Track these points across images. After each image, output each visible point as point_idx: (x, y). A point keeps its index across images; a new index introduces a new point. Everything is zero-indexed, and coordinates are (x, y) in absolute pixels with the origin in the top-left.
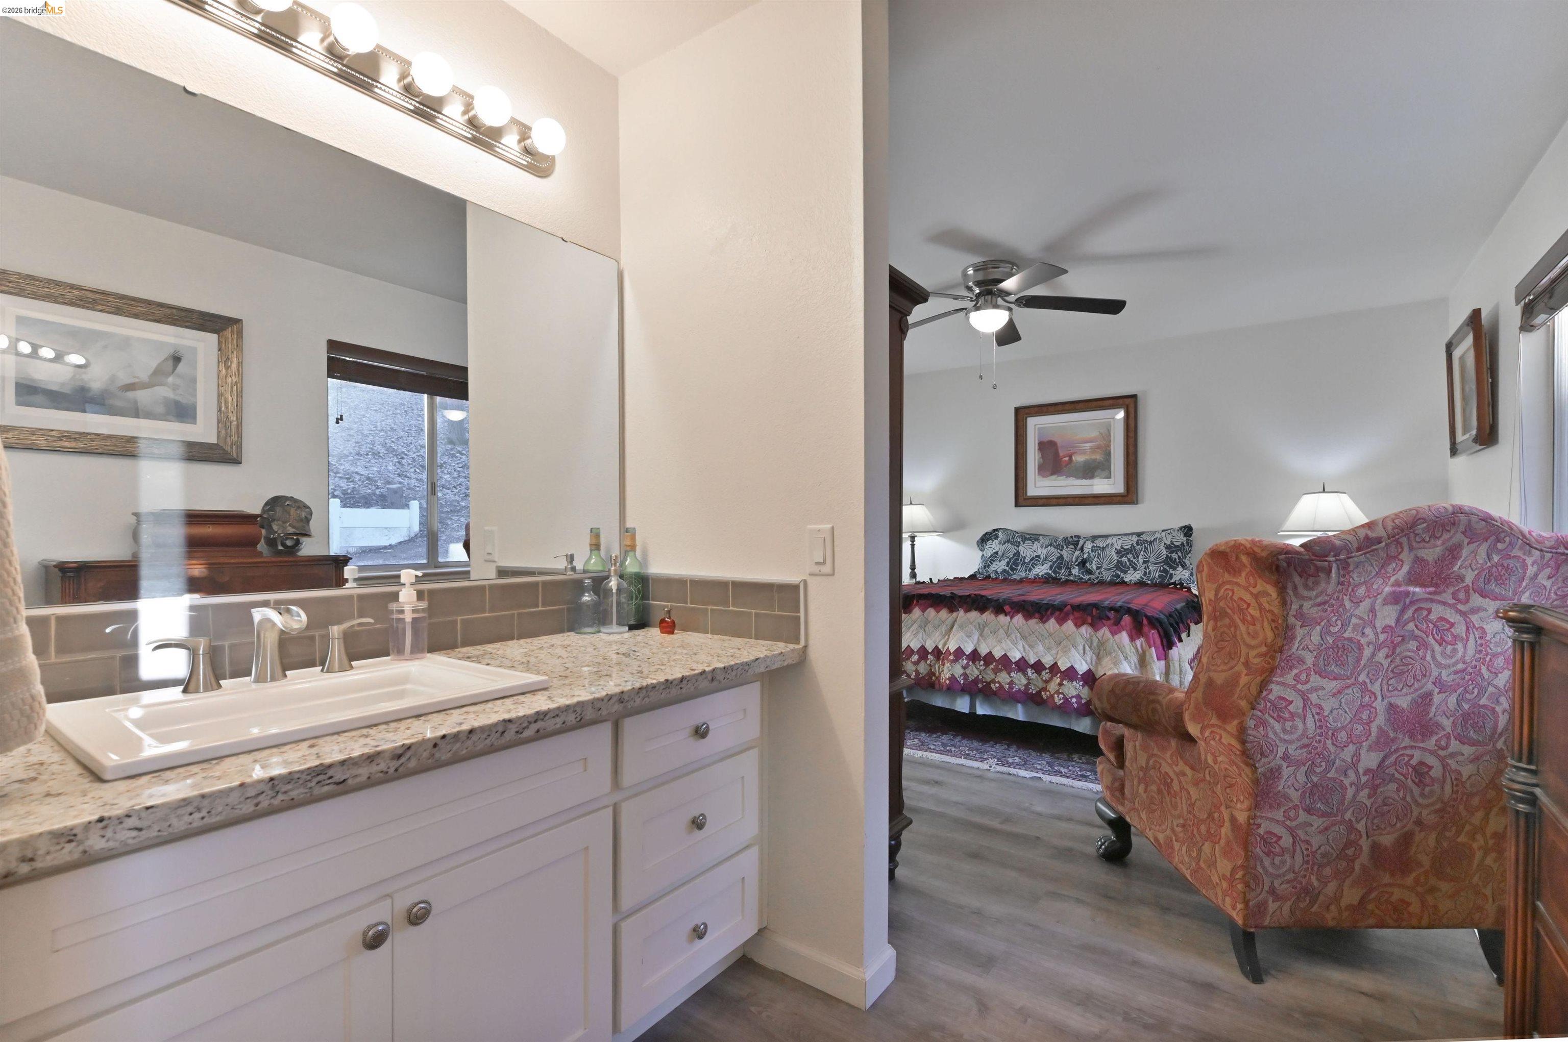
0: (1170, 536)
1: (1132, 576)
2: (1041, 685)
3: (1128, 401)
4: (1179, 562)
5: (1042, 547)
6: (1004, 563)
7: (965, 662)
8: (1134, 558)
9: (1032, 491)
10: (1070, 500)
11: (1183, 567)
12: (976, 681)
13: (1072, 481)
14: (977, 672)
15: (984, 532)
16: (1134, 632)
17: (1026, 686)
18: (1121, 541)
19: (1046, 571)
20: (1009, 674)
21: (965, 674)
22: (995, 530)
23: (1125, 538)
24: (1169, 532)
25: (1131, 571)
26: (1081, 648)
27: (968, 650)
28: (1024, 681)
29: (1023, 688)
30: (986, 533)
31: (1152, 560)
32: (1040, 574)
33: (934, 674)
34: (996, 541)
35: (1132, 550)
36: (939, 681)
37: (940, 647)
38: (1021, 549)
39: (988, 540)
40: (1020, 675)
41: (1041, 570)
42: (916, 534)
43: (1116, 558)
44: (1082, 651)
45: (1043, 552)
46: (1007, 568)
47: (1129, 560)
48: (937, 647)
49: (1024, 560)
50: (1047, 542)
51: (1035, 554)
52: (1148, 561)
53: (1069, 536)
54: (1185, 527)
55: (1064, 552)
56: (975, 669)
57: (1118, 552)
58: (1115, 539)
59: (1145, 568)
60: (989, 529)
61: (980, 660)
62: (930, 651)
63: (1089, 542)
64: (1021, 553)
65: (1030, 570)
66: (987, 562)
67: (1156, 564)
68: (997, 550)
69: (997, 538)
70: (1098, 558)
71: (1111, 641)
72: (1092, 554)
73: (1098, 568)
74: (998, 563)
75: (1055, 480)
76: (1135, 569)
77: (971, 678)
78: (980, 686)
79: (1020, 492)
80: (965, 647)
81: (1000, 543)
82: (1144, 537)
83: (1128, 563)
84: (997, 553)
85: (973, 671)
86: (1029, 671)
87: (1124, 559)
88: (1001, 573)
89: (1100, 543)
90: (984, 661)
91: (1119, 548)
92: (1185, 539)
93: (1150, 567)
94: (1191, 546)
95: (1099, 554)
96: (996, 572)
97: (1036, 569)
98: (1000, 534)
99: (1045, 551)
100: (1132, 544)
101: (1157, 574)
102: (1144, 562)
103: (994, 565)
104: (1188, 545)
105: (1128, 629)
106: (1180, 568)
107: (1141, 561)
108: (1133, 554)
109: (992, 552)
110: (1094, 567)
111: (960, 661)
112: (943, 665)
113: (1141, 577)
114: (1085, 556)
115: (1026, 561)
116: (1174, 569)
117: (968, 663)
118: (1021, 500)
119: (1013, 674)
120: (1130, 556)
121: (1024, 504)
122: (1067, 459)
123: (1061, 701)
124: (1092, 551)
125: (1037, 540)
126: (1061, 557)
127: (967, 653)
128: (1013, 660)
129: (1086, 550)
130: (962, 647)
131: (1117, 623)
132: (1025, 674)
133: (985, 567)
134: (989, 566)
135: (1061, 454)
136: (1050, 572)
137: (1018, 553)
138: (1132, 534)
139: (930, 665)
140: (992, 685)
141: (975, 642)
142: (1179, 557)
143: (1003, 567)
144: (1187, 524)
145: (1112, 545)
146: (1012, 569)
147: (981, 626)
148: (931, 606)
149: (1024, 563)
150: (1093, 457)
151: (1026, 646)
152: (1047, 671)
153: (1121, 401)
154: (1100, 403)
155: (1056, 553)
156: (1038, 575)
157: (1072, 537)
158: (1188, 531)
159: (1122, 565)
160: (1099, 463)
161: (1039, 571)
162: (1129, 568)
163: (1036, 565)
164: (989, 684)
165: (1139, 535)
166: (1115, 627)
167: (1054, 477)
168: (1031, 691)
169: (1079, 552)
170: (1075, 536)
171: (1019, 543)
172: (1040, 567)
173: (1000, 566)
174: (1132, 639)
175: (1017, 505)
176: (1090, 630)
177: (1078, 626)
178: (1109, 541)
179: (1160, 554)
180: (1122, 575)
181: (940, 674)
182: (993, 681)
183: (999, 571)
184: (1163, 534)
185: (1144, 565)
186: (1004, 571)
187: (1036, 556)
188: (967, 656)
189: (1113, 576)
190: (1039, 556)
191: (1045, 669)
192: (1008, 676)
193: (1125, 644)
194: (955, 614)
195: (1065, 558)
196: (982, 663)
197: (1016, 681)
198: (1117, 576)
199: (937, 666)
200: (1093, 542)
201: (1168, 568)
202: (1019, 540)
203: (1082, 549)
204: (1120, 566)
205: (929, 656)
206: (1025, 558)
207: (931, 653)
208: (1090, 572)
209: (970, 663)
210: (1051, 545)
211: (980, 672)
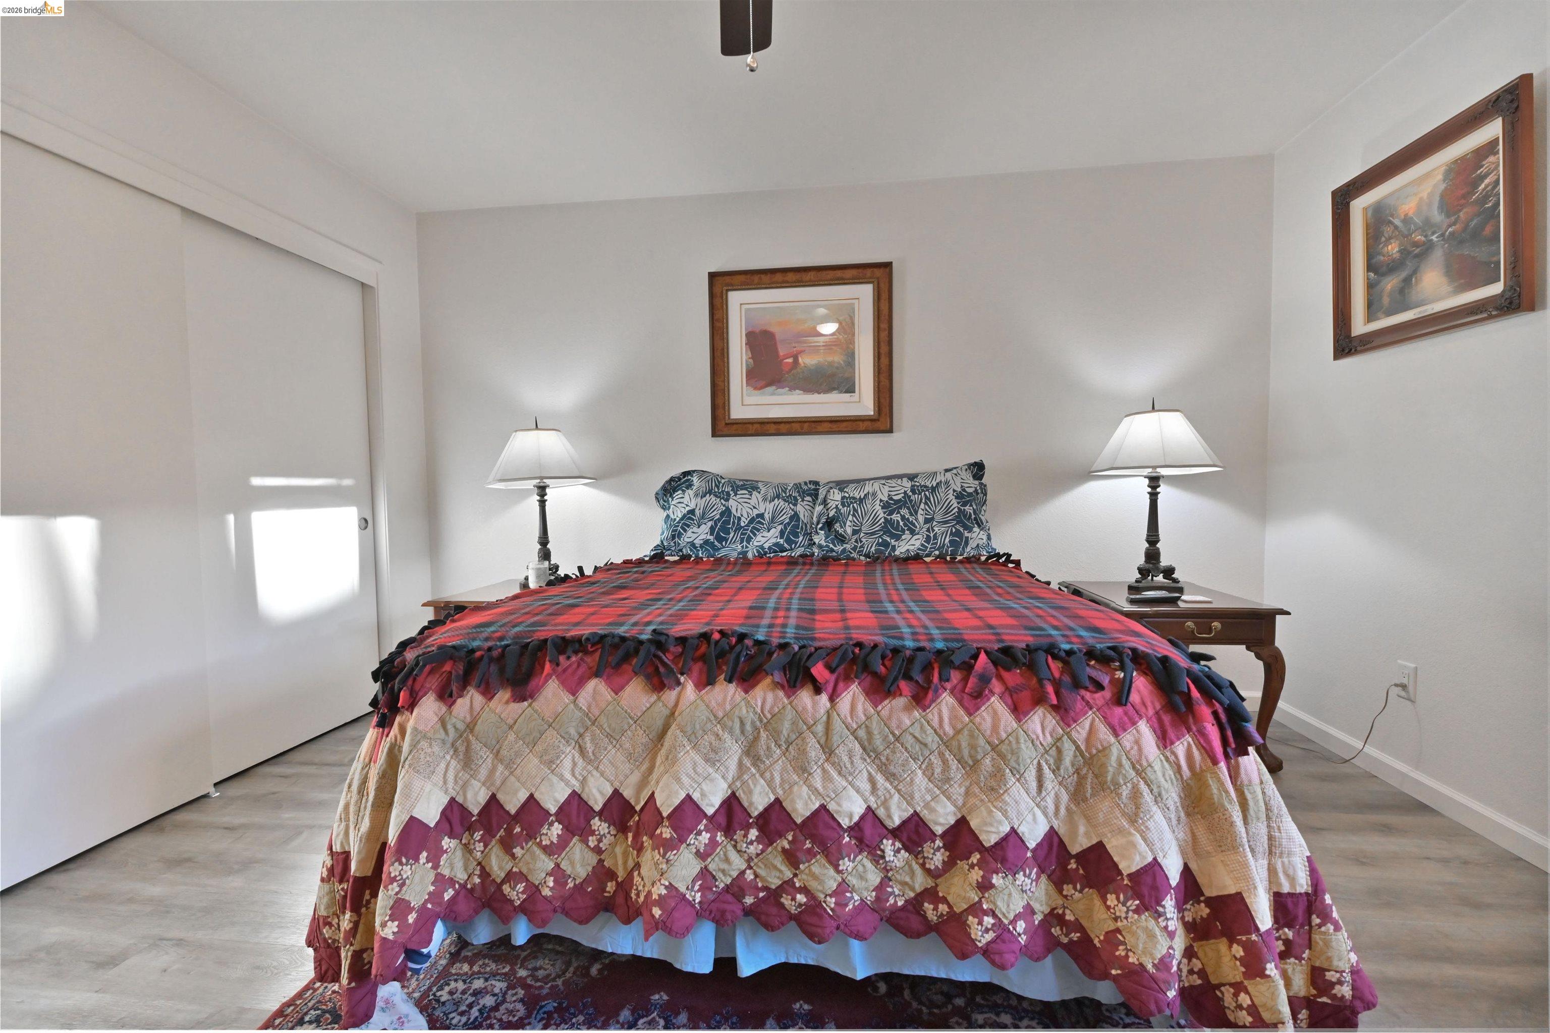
0: (959, 478)
1: (907, 545)
2: (921, 882)
3: (878, 272)
4: (975, 519)
5: (765, 500)
6: (705, 528)
7: (705, 837)
8: (911, 515)
9: (738, 412)
10: (796, 426)
11: (979, 526)
12: (737, 888)
13: (798, 397)
14: (738, 863)
15: (668, 478)
16: (1167, 719)
17: (880, 888)
18: (887, 489)
19: (774, 541)
20: (836, 867)
21: (705, 874)
22: (686, 474)
23: (893, 483)
24: (955, 471)
25: (907, 536)
26: (1031, 776)
27: (711, 803)
28: (874, 877)
29: (870, 896)
30: (672, 479)
31: (938, 518)
32: (766, 546)
33: (611, 875)
34: (690, 492)
35: (904, 502)
36: (627, 896)
37: (627, 793)
38: (732, 503)
39: (675, 490)
40: (864, 860)
41: (767, 538)
42: (547, 481)
43: (882, 515)
44: (1034, 785)
45: (767, 509)
46: (711, 538)
47: (903, 518)
48: (616, 793)
49: (739, 524)
50: (771, 493)
51: (756, 512)
52: (932, 519)
53: (801, 480)
54: (975, 464)
55: (799, 508)
56: (733, 855)
57: (885, 506)
58: (876, 486)
59: (928, 530)
60: (676, 471)
61: (747, 827)
62: (597, 808)
63: (836, 491)
64: (734, 511)
65: (749, 540)
66: (677, 530)
67: (946, 522)
68: (692, 506)
69: (690, 486)
70: (854, 515)
71: (1115, 751)
72: (844, 510)
73: (855, 532)
74: (695, 529)
75: (773, 394)
76: (913, 533)
77: (723, 881)
78: (749, 900)
79: (720, 412)
80: (703, 795)
81: (696, 495)
82: (920, 481)
83: (901, 523)
84: (692, 512)
85: (727, 860)
86: (888, 846)
87: (896, 517)
88: (701, 546)
89: (854, 492)
90: (760, 829)
91: (885, 499)
92: (977, 482)
93: (936, 529)
94: (985, 494)
95: (855, 510)
96: (692, 544)
97: (759, 538)
98: (695, 479)
99: (770, 507)
100: (905, 493)
101: (947, 540)
102: (927, 521)
103: (689, 533)
104: (982, 493)
105: (1151, 712)
106: (976, 529)
107: (921, 519)
108: (908, 508)
109: (685, 511)
110: (849, 531)
111: (691, 839)
112: (640, 849)
113: (922, 545)
114: (832, 514)
115: (742, 524)
116: (970, 530)
117: (712, 840)
118: (721, 425)
119: (846, 864)
120: (904, 511)
121: (726, 431)
122: (790, 360)
123: (989, 936)
124: (843, 505)
125: (756, 488)
126: (795, 517)
127: (710, 811)
128: (845, 822)
129: (832, 504)
130: (696, 796)
131: (1121, 696)
132: (878, 857)
133: (673, 537)
134: (680, 535)
135: (782, 352)
136: (782, 541)
137: (727, 512)
138: (900, 477)
139: (598, 850)
140: (786, 901)
141: (730, 779)
142: (974, 511)
143: (703, 537)
144: (977, 460)
145: (874, 494)
146: (720, 539)
147: (748, 727)
148: (597, 674)
149: (739, 527)
150: (830, 359)
151: (880, 779)
152: (939, 843)
153: (869, 272)
154: (839, 273)
155: (787, 511)
156: (762, 547)
157: (806, 483)
158: (978, 469)
159: (892, 525)
160: (837, 368)
161: (764, 540)
162: (903, 531)
163: (758, 530)
164: (774, 895)
165: (912, 477)
166: (1118, 711)
167: (770, 389)
168: (891, 900)
169: (822, 507)
170: (810, 482)
171: (728, 494)
172: (765, 534)
173: (700, 534)
174: (1164, 740)
175: (714, 435)
176: (1051, 721)
177: (1019, 711)
178: (868, 488)
179: (949, 506)
180: (893, 542)
181: (630, 875)
182: (787, 886)
183: (698, 542)
184: (948, 475)
185: (927, 526)
186: (706, 542)
187: (758, 516)
188: (711, 819)
189: (879, 544)
190: (761, 516)
191: (933, 836)
192: (832, 872)
193: (1151, 758)
194: (670, 696)
195: (801, 516)
196: (753, 833)
197: (853, 881)
198: (886, 544)
199: (619, 850)
200: (841, 490)
201: (961, 529)
202: (728, 489)
203: (825, 502)
204: (891, 530)
205: (596, 823)
206: (739, 519)
207: (601, 814)
208: (841, 539)
209: (720, 837)
210: (778, 497)
211: (749, 860)
